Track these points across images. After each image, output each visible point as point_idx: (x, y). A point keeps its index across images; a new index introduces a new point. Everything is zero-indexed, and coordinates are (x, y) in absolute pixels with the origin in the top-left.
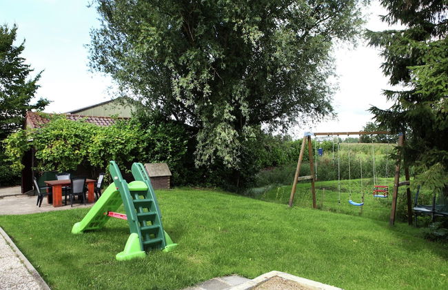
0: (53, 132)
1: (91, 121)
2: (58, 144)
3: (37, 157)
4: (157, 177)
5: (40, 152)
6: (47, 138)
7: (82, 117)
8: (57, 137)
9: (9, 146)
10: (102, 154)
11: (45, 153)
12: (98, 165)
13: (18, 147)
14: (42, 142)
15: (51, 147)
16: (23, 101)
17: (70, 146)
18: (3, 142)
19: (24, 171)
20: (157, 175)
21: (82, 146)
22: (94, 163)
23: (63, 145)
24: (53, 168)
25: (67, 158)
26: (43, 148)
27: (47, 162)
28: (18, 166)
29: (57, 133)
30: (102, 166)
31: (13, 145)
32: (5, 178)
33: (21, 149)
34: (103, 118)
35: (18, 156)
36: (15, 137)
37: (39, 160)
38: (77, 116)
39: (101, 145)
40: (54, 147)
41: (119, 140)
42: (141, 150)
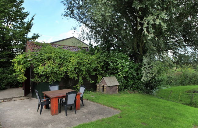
0: (46, 55)
1: (65, 48)
2: (49, 63)
3: (35, 72)
4: (111, 86)
5: (37, 69)
6: (42, 58)
7: (60, 45)
8: (49, 58)
9: (16, 64)
10: (77, 71)
11: (41, 69)
12: (74, 78)
13: (23, 64)
14: (38, 61)
15: (44, 65)
16: (23, 35)
17: (57, 65)
18: (12, 61)
19: (26, 81)
20: (111, 85)
21: (63, 65)
22: (71, 76)
23: (53, 64)
24: (46, 80)
25: (55, 73)
26: (39, 65)
27: (42, 76)
28: (22, 78)
29: (48, 56)
30: (77, 78)
31: (19, 63)
32: (12, 83)
33: (25, 66)
34: (71, 46)
35: (22, 71)
36: (21, 58)
37: (36, 74)
38: (57, 45)
39: (76, 64)
40: (46, 66)
41: (87, 61)
42: (99, 67)
